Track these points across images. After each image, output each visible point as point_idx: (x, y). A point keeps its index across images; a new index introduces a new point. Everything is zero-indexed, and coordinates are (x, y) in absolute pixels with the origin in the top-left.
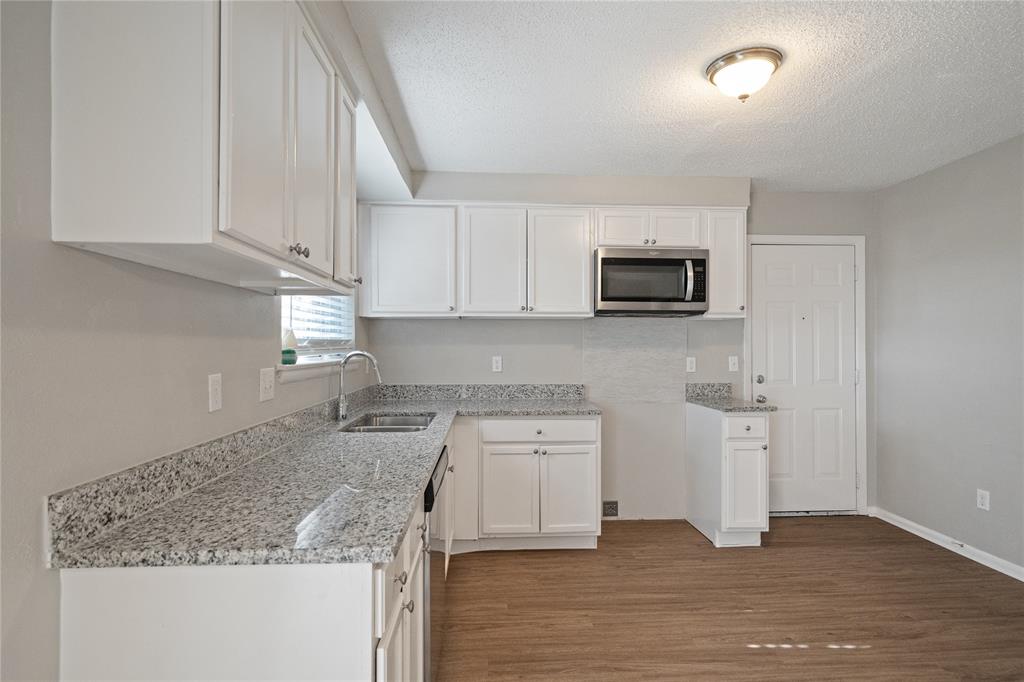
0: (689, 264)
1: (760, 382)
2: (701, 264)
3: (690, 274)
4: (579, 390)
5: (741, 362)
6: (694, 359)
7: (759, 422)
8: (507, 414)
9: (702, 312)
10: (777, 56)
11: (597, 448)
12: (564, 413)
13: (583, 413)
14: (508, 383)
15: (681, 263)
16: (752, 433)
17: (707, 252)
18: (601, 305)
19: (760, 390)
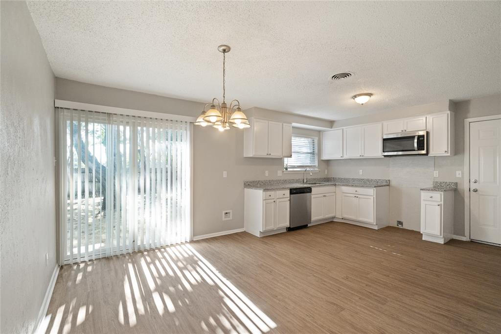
1: (475, 183)
2: (423, 137)
3: (416, 141)
5: (463, 174)
6: (438, 172)
8: (347, 185)
11: (374, 198)
12: (363, 186)
14: (363, 178)
15: (413, 137)
16: (433, 199)
18: (383, 153)
19: (475, 186)
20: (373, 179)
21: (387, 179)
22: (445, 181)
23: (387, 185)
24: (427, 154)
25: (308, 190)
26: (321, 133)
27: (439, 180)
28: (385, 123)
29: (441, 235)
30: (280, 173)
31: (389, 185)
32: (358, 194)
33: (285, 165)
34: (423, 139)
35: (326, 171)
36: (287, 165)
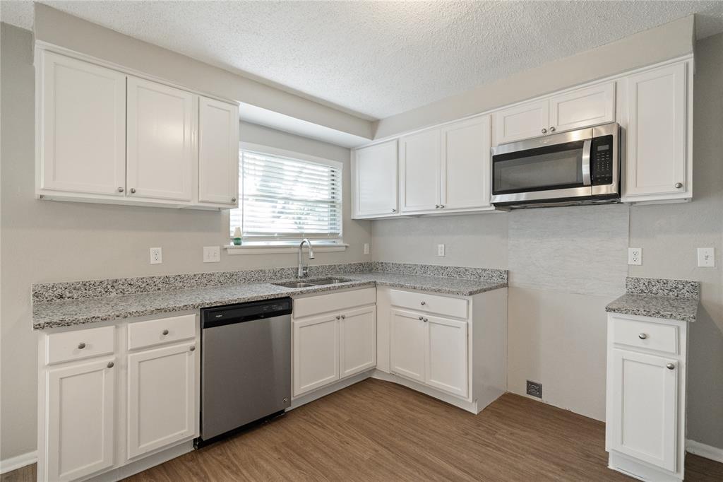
0: (587, 145)
2: (606, 142)
3: (586, 156)
5: (718, 254)
6: (640, 250)
9: (614, 197)
14: (447, 265)
15: (578, 146)
16: (650, 344)
18: (493, 198)
20: (468, 267)
21: (503, 269)
22: (664, 278)
23: (503, 286)
24: (619, 195)
25: (282, 306)
26: (352, 152)
27: (645, 274)
28: (499, 115)
29: (678, 470)
30: (211, 255)
31: (506, 285)
32: (428, 313)
33: (232, 229)
34: (606, 147)
35: (366, 246)
36: (238, 229)
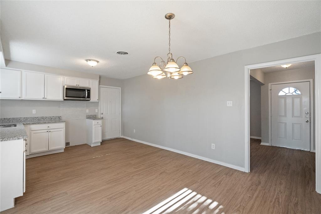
0: (86, 90)
1: (102, 114)
2: (89, 91)
3: (87, 92)
4: (59, 118)
5: (98, 110)
6: (88, 110)
7: (100, 122)
8: (39, 123)
9: (89, 100)
10: (98, 62)
11: (64, 130)
12: (55, 122)
13: (61, 122)
14: (38, 117)
15: (84, 90)
16: (99, 124)
17: (90, 88)
18: (65, 98)
19: (102, 116)
